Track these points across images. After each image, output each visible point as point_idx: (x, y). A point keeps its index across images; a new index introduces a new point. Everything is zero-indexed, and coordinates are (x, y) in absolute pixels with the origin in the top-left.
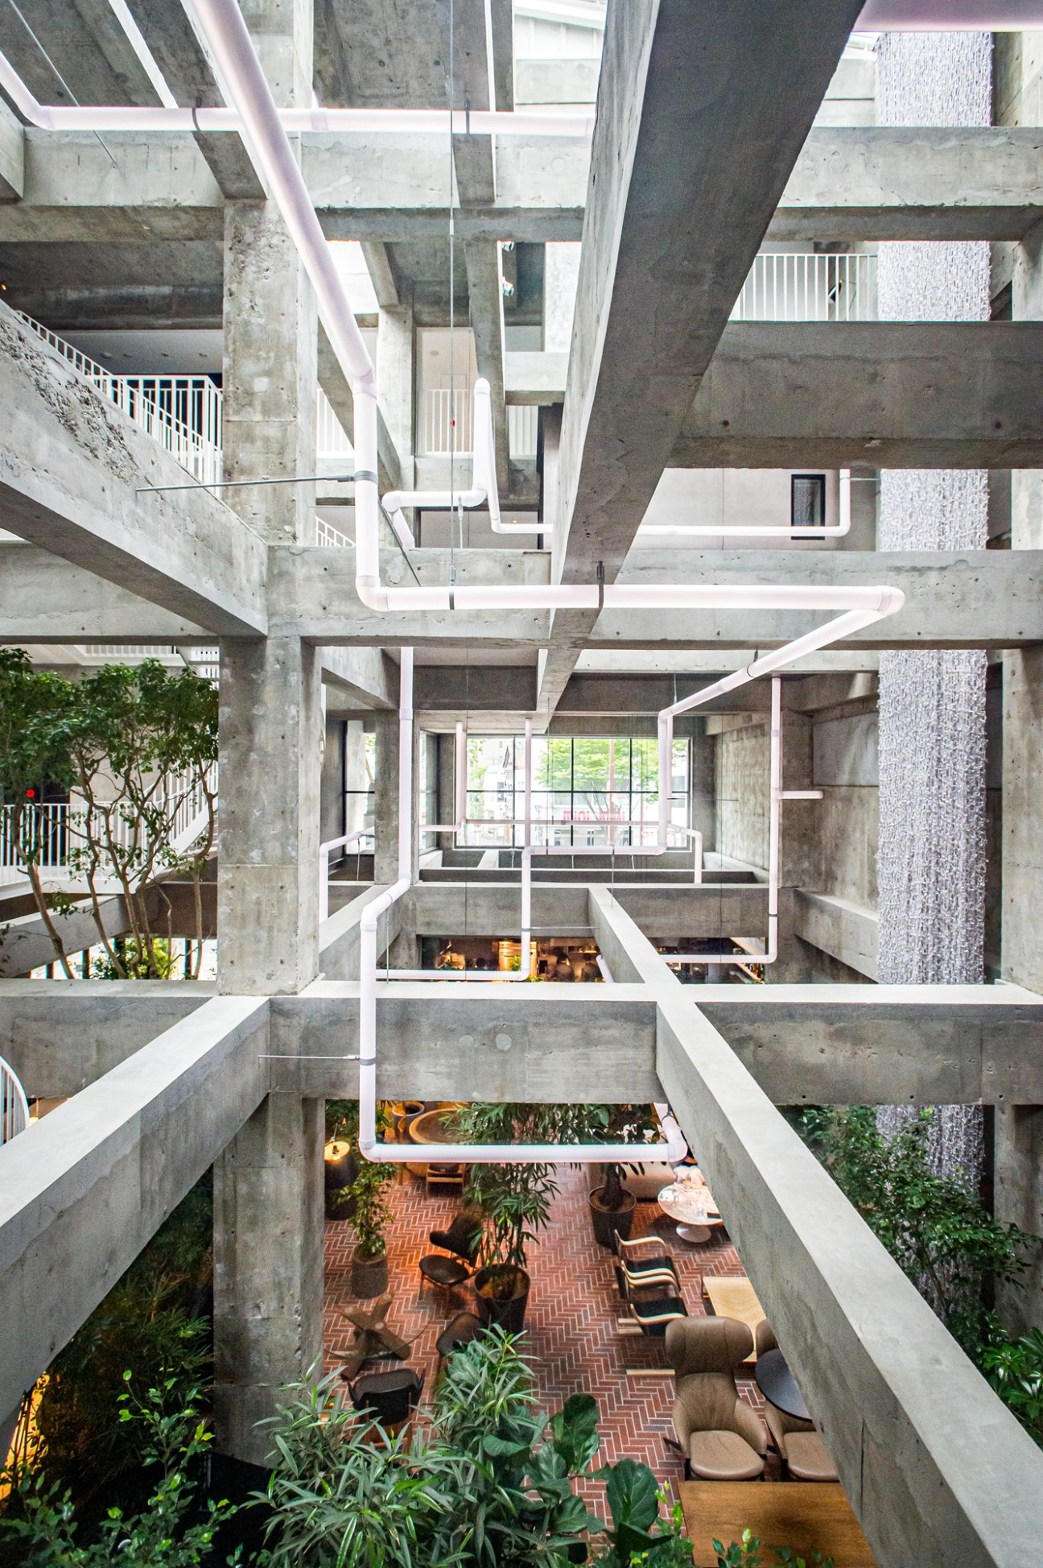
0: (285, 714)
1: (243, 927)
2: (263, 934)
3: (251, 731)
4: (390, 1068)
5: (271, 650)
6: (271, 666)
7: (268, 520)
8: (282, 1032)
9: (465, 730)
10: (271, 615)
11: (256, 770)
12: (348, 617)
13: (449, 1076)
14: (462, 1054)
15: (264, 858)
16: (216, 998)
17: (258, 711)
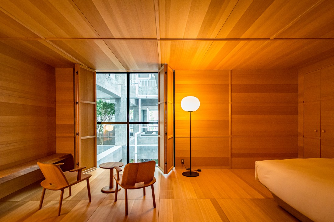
0: (124, 108)
1: (119, 136)
2: (121, 138)
3: (119, 110)
4: (139, 155)
5: (122, 100)
6: (122, 102)
7: (121, 82)
8: (124, 150)
9: (149, 109)
10: (122, 95)
11: (120, 116)
12: (132, 95)
13: (147, 156)
14: (148, 153)
15: (121, 127)
16: (115, 146)
17: (120, 108)
